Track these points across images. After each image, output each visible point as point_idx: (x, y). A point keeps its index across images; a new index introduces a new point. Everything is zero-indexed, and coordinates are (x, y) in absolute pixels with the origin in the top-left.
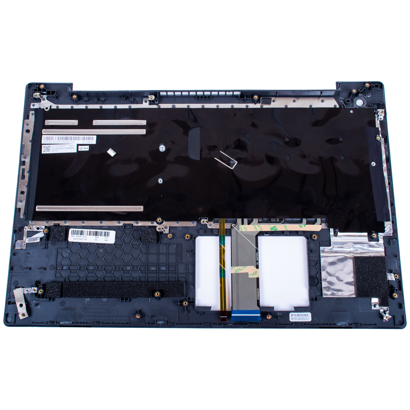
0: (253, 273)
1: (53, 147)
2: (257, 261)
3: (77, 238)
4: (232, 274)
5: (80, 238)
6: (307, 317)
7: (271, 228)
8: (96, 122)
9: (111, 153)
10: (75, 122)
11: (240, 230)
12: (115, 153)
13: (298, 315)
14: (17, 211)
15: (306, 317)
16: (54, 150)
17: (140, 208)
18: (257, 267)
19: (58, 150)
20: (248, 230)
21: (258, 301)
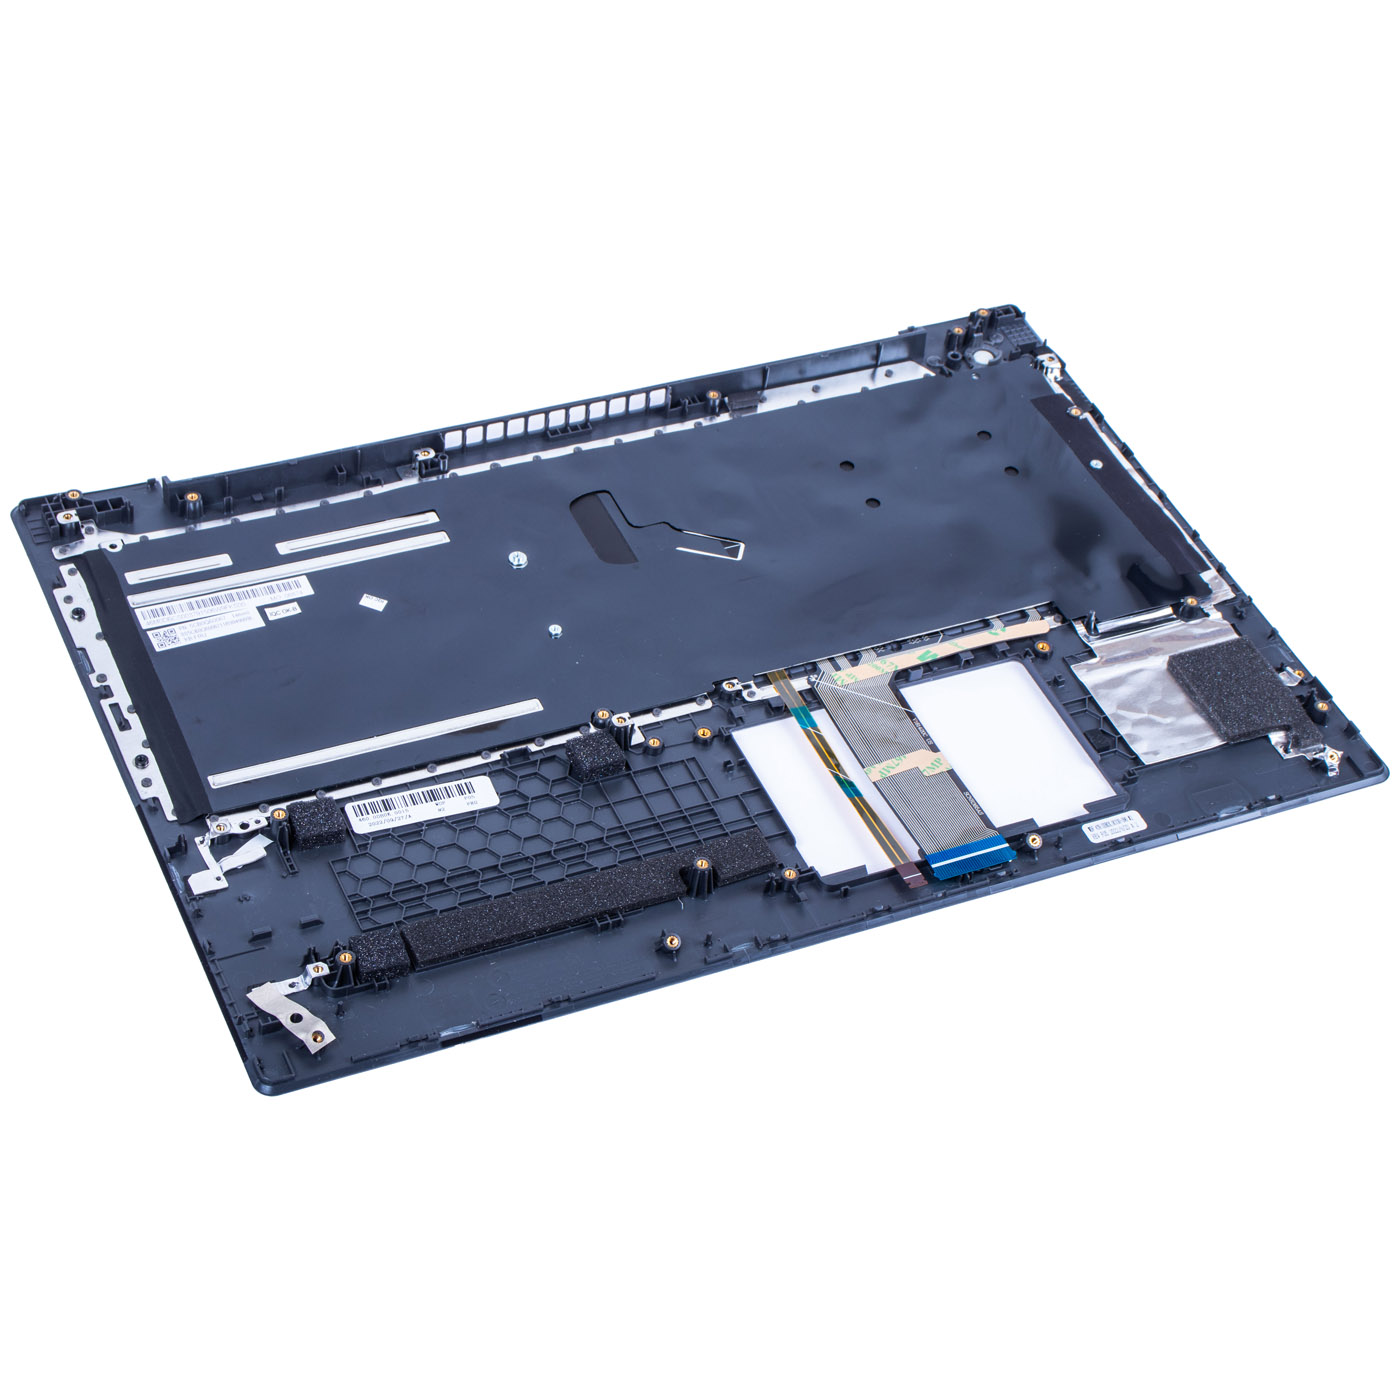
0: (932, 764)
1: (183, 631)
2: (927, 737)
3: (377, 820)
4: (874, 783)
5: (389, 817)
6: (1132, 822)
7: (919, 658)
8: (283, 548)
9: (373, 603)
10: (224, 560)
11: (839, 683)
12: (386, 602)
13: (1106, 825)
14: (147, 810)
15: (1128, 823)
16: (192, 636)
17: (533, 706)
18: (934, 748)
19: (203, 633)
20: (861, 677)
21: (984, 818)
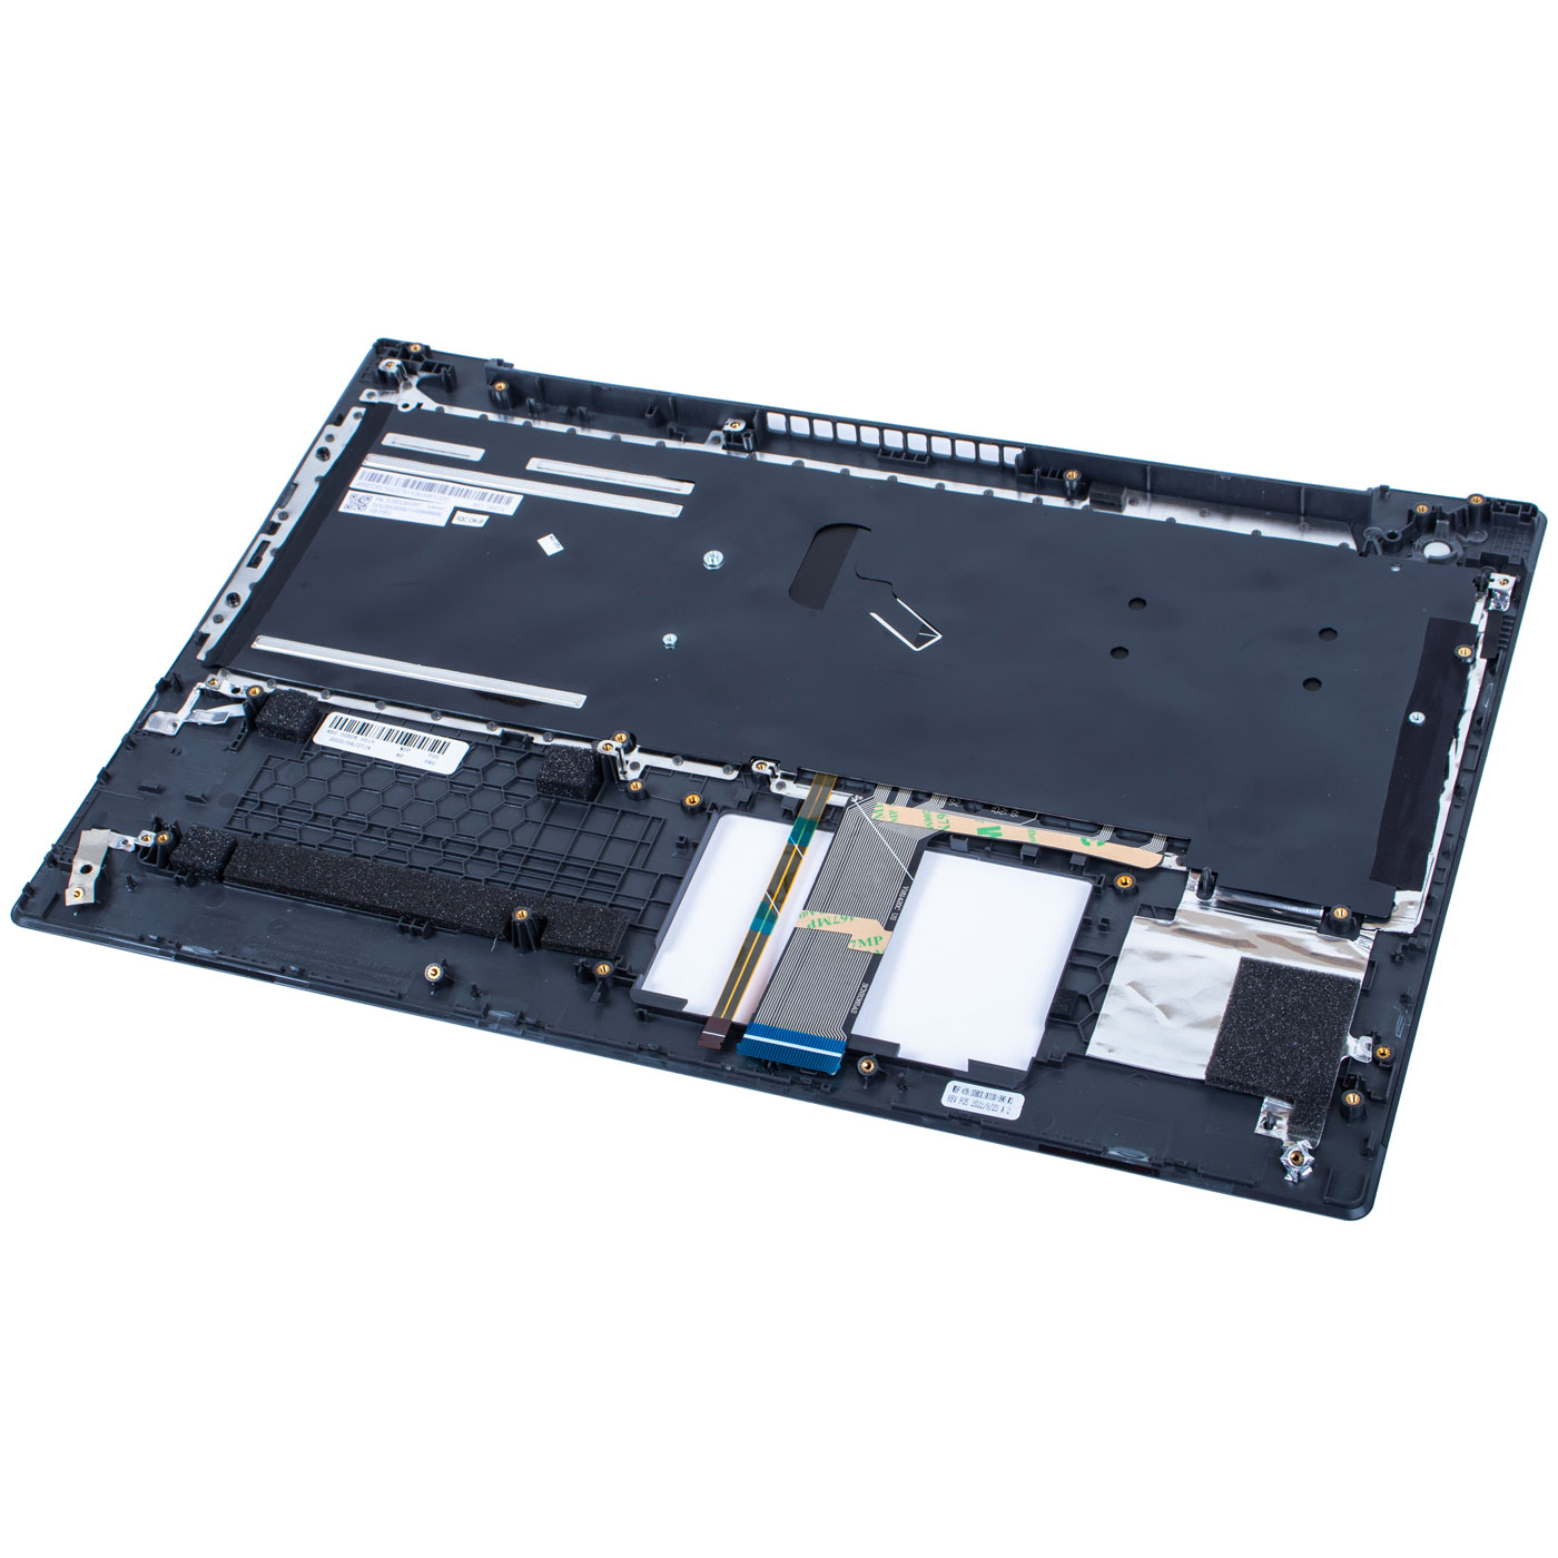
0: (869, 939)
1: (379, 502)
2: (897, 911)
3: (342, 738)
4: (795, 929)
5: (352, 740)
6: (1009, 1106)
7: (979, 830)
8: (535, 464)
9: (550, 545)
10: (476, 454)
11: (873, 816)
12: (562, 548)
13: (977, 1094)
14: (199, 638)
15: (1001, 1104)
16: (380, 509)
17: (574, 700)
18: (890, 926)
19: (390, 510)
20: (901, 820)
21: (851, 1020)
